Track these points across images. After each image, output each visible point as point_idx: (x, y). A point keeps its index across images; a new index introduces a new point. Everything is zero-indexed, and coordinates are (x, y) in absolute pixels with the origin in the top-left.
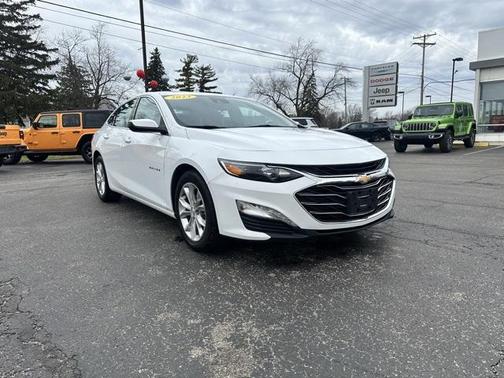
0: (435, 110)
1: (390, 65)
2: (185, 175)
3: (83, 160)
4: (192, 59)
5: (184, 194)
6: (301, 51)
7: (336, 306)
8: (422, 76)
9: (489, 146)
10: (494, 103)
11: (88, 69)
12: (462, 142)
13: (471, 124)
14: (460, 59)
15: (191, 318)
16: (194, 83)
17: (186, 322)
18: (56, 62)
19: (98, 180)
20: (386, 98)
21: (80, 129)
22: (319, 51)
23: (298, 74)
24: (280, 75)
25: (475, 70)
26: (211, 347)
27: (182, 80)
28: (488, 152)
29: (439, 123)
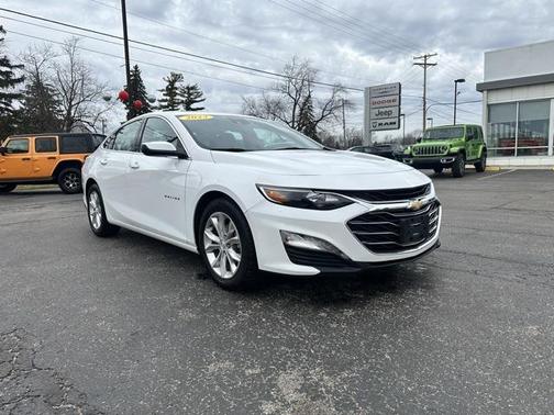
0: (444, 133)
1: (392, 86)
2: (214, 204)
3: (59, 189)
4: (176, 77)
5: (212, 225)
6: (297, 71)
7: (407, 347)
8: (424, 98)
9: (500, 171)
10: (502, 126)
11: (60, 88)
12: (473, 167)
13: (481, 147)
14: (462, 81)
15: (248, 368)
16: (179, 103)
17: (243, 373)
18: (21, 80)
19: (92, 212)
20: (388, 121)
21: (56, 154)
22: (315, 71)
23: (293, 95)
24: (273, 96)
25: (481, 91)
26: (283, 401)
27: (166, 101)
28: (500, 177)
29: (451, 146)
